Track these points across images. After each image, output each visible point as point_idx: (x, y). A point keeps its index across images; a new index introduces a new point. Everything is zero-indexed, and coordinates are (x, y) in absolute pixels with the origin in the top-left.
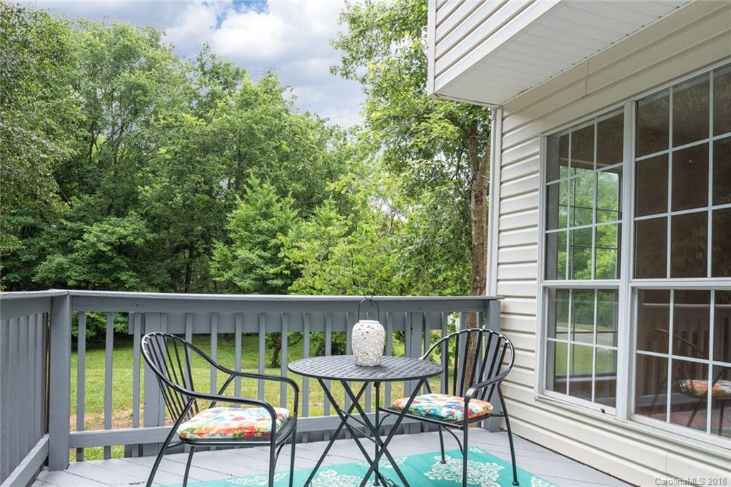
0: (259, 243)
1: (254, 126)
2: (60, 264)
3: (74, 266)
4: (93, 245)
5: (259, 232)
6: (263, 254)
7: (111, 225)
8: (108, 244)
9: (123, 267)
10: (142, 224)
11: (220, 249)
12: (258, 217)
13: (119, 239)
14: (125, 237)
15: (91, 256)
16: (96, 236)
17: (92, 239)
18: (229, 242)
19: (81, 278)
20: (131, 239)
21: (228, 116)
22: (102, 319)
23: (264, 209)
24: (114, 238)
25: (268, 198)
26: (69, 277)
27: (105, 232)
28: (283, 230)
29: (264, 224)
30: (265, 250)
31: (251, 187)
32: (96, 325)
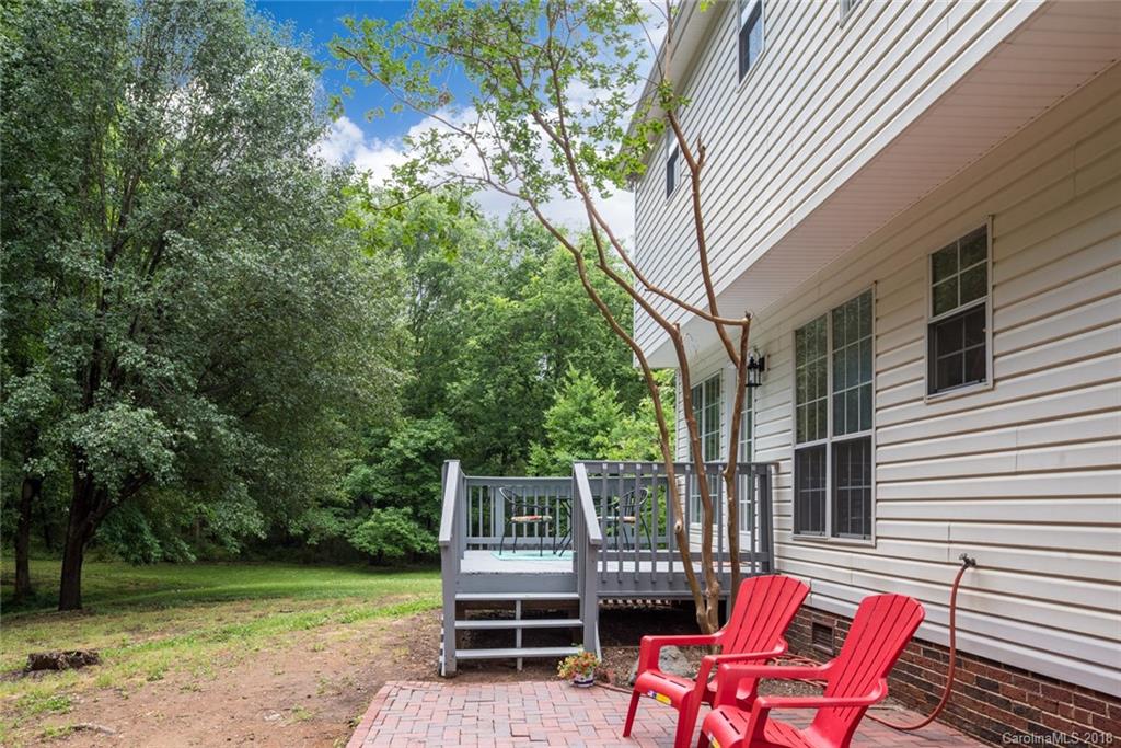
0: (580, 443)
1: (574, 301)
2: (366, 476)
3: (380, 478)
4: (400, 452)
5: (579, 430)
6: (584, 455)
7: (417, 428)
8: (414, 451)
9: (431, 477)
10: (450, 427)
11: (537, 451)
12: (578, 414)
13: (427, 444)
14: (433, 442)
15: (397, 465)
16: (403, 442)
17: (399, 446)
18: (547, 444)
19: (388, 491)
20: (440, 444)
21: (546, 292)
22: (412, 537)
23: (584, 404)
24: (421, 444)
25: (588, 392)
26: (375, 490)
27: (411, 437)
28: (605, 427)
29: (585, 421)
30: (586, 450)
31: (570, 379)
32: (405, 544)
